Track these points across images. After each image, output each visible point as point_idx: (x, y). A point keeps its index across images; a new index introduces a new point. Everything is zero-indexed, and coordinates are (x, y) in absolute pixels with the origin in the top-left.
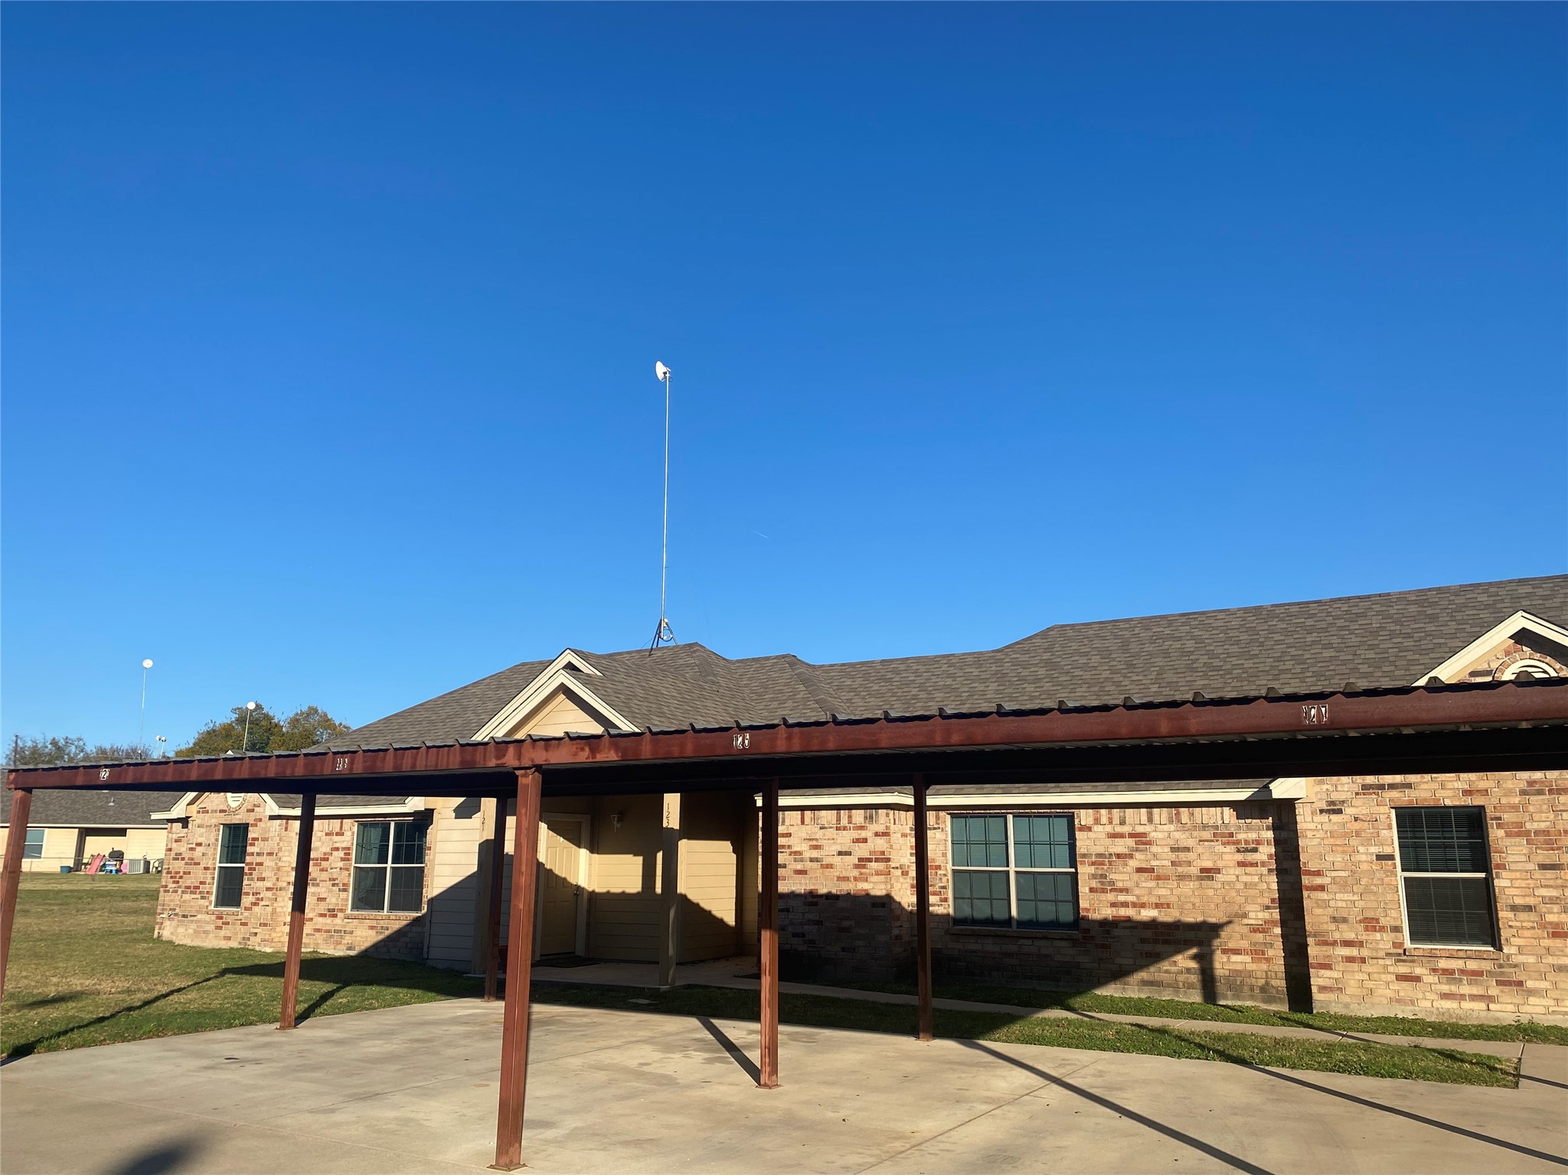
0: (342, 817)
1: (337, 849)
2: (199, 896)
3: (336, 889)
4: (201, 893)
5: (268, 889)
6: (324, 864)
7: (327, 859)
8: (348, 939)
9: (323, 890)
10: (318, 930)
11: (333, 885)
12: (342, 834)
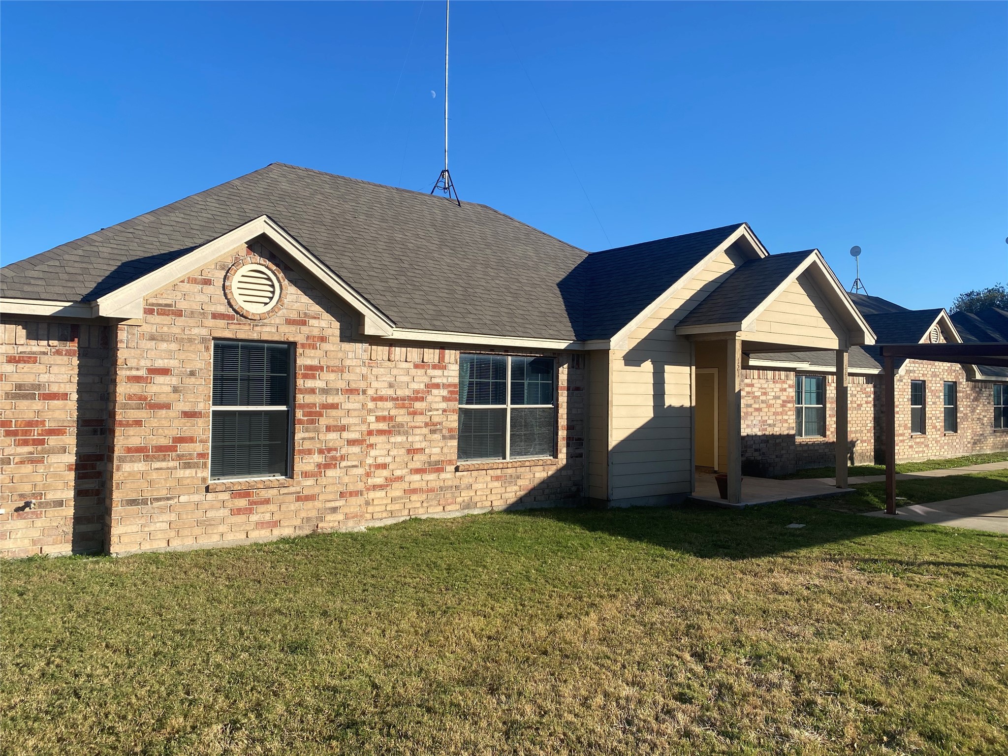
0: (443, 346)
1: (437, 386)
2: (176, 464)
3: (437, 436)
4: (180, 457)
5: (351, 442)
6: (418, 405)
7: (422, 399)
8: (465, 495)
9: (417, 438)
10: (414, 491)
11: (433, 432)
12: (444, 368)
